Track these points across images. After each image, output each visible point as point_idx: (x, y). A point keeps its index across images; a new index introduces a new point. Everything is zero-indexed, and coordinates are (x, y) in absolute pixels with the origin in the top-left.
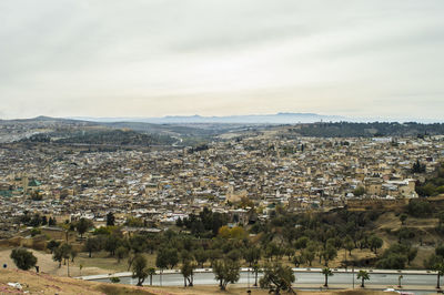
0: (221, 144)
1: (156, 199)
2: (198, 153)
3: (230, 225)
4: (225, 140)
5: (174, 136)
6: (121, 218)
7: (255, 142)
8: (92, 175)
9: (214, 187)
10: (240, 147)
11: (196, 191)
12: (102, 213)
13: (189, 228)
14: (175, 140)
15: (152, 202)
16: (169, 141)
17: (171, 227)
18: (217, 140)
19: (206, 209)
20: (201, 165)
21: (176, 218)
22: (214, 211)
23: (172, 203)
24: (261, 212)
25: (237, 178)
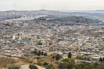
5: (100, 19)
6: (75, 55)
8: (63, 35)
12: (66, 52)
14: (100, 21)
15: (89, 49)
16: (97, 21)
17: (97, 61)
21: (100, 57)
23: (98, 50)
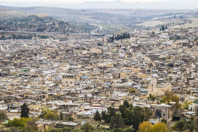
0: (144, 33)
1: (73, 90)
2: (118, 42)
3: (151, 121)
4: (148, 29)
5: (93, 22)
6: (36, 108)
7: (182, 30)
8: (6, 64)
9: (135, 79)
10: (164, 35)
11: (116, 83)
12: (16, 104)
13: (107, 122)
14: (93, 28)
15: (69, 93)
16: (87, 28)
17: (89, 120)
18: (140, 28)
19: (126, 103)
20: (121, 55)
21: (94, 111)
22: (135, 105)
23: (90, 95)
24: (187, 108)
25: (160, 70)
